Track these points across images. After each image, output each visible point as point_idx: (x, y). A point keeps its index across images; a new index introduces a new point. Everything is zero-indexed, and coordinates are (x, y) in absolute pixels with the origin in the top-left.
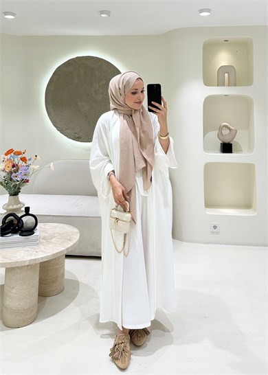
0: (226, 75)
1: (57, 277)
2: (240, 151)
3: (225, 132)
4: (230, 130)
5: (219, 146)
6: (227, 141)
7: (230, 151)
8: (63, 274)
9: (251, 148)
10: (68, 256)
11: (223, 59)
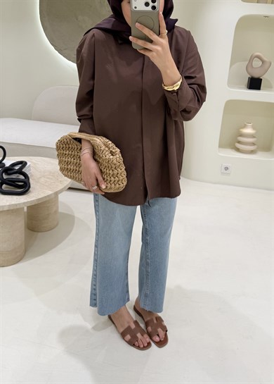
2: (269, 87)
4: (263, 62)
5: (246, 81)
6: (256, 76)
7: (259, 88)
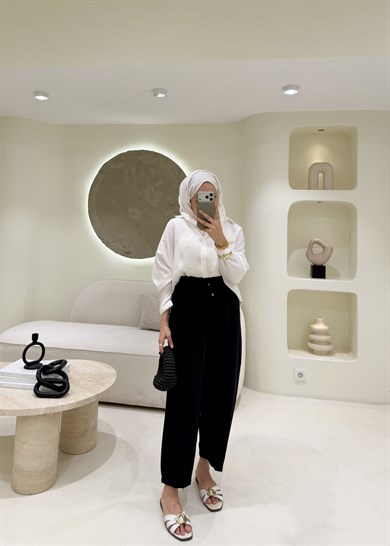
0: (321, 174)
1: (86, 430)
2: (336, 276)
3: (317, 250)
4: (324, 247)
6: (319, 263)
7: (323, 276)
8: (95, 427)
9: (351, 272)
10: (102, 403)
11: (317, 155)
